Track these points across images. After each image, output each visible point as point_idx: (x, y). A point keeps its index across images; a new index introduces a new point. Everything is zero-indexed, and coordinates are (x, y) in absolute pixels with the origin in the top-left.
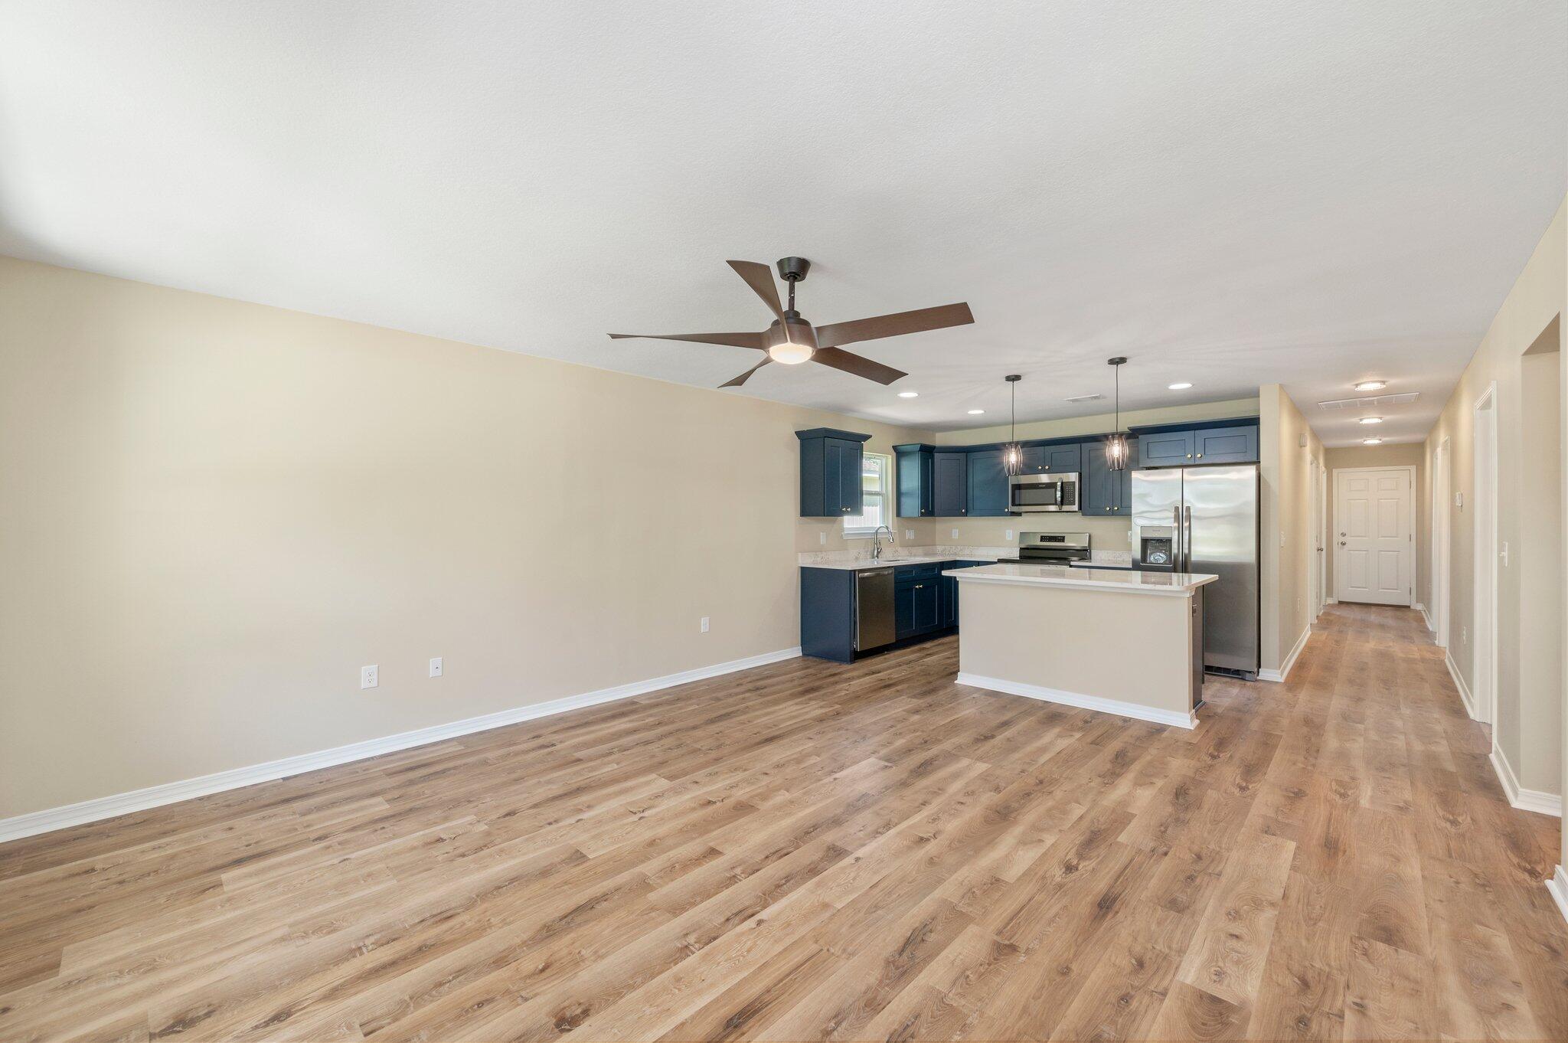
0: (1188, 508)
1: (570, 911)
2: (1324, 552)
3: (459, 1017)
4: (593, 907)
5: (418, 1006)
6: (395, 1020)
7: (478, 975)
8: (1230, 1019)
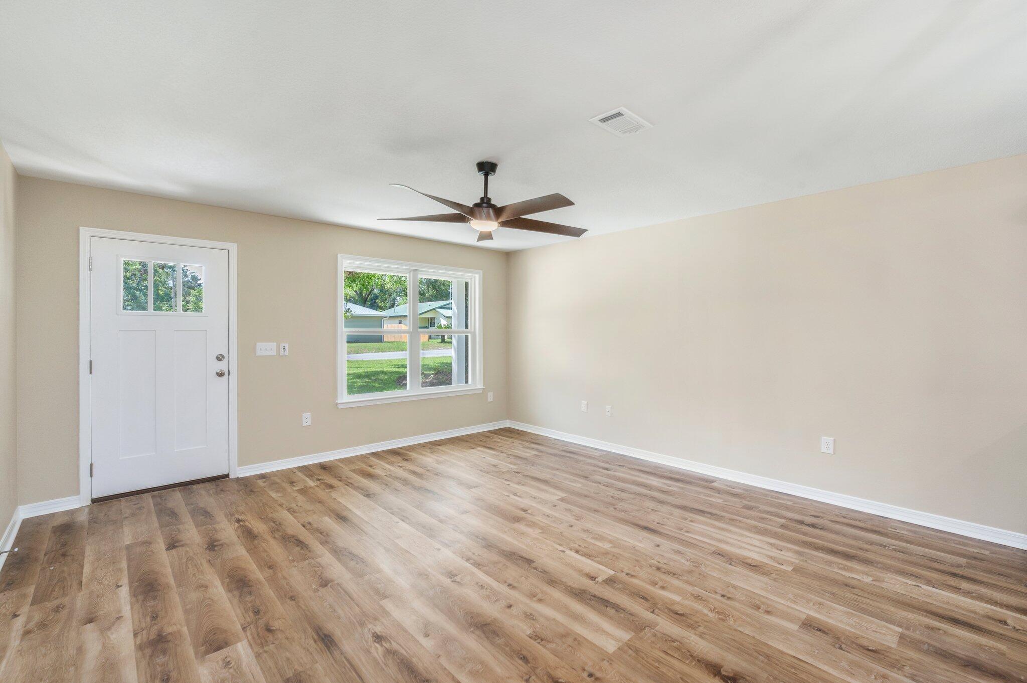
8: (204, 647)
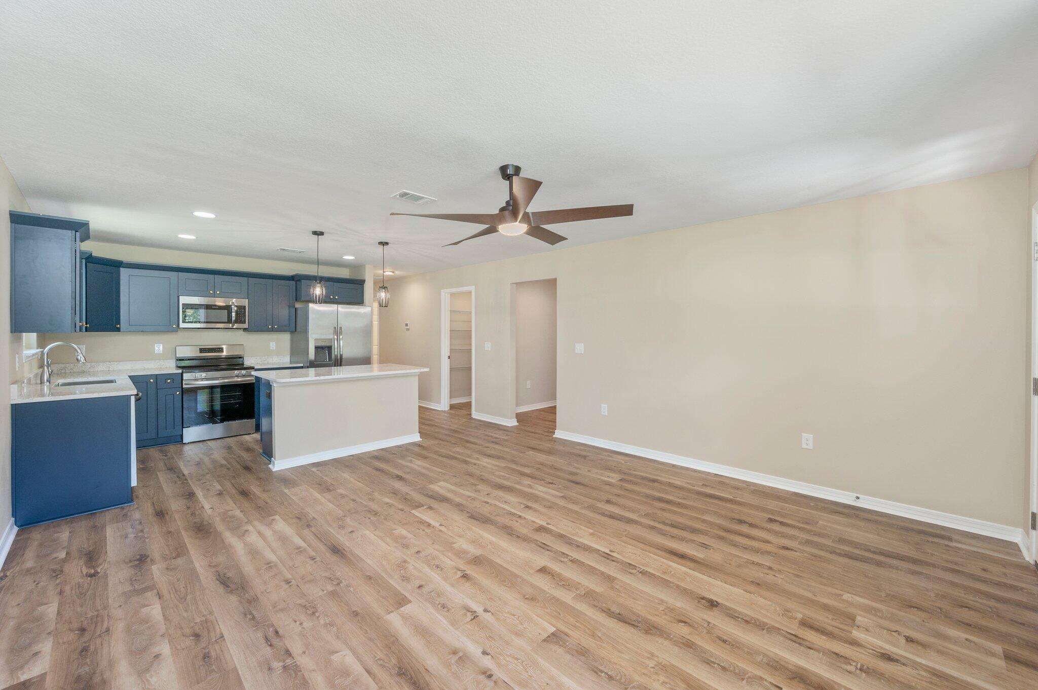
0: (341, 328)
1: (627, 625)
3: (738, 648)
4: (619, 614)
5: (745, 672)
6: (761, 678)
7: (704, 651)
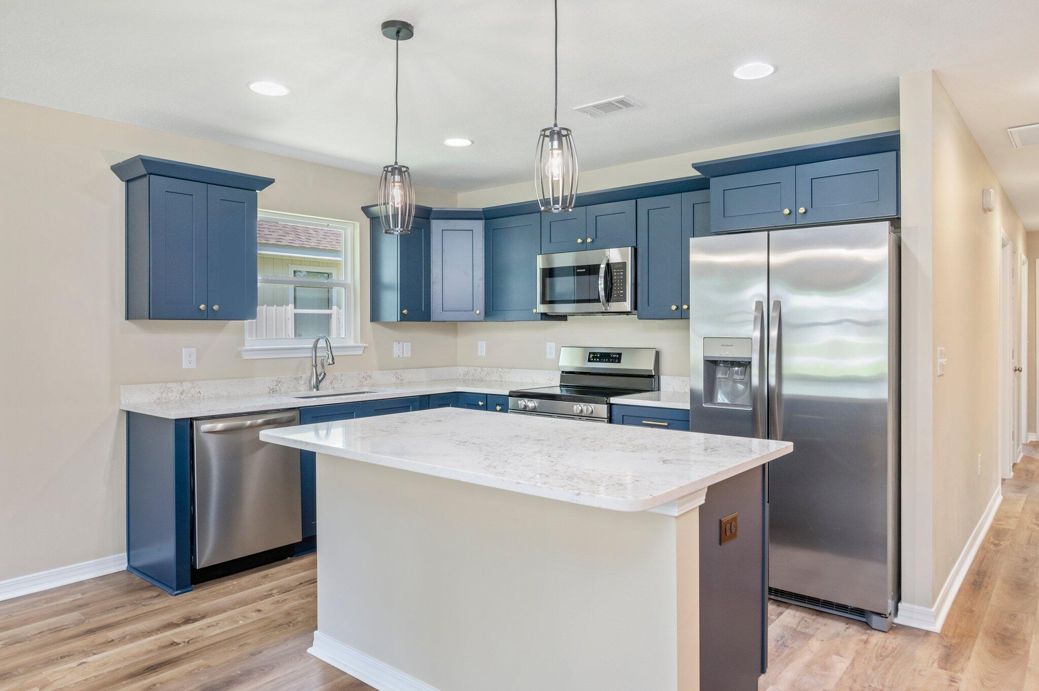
0: (778, 304)
2: (1024, 374)
